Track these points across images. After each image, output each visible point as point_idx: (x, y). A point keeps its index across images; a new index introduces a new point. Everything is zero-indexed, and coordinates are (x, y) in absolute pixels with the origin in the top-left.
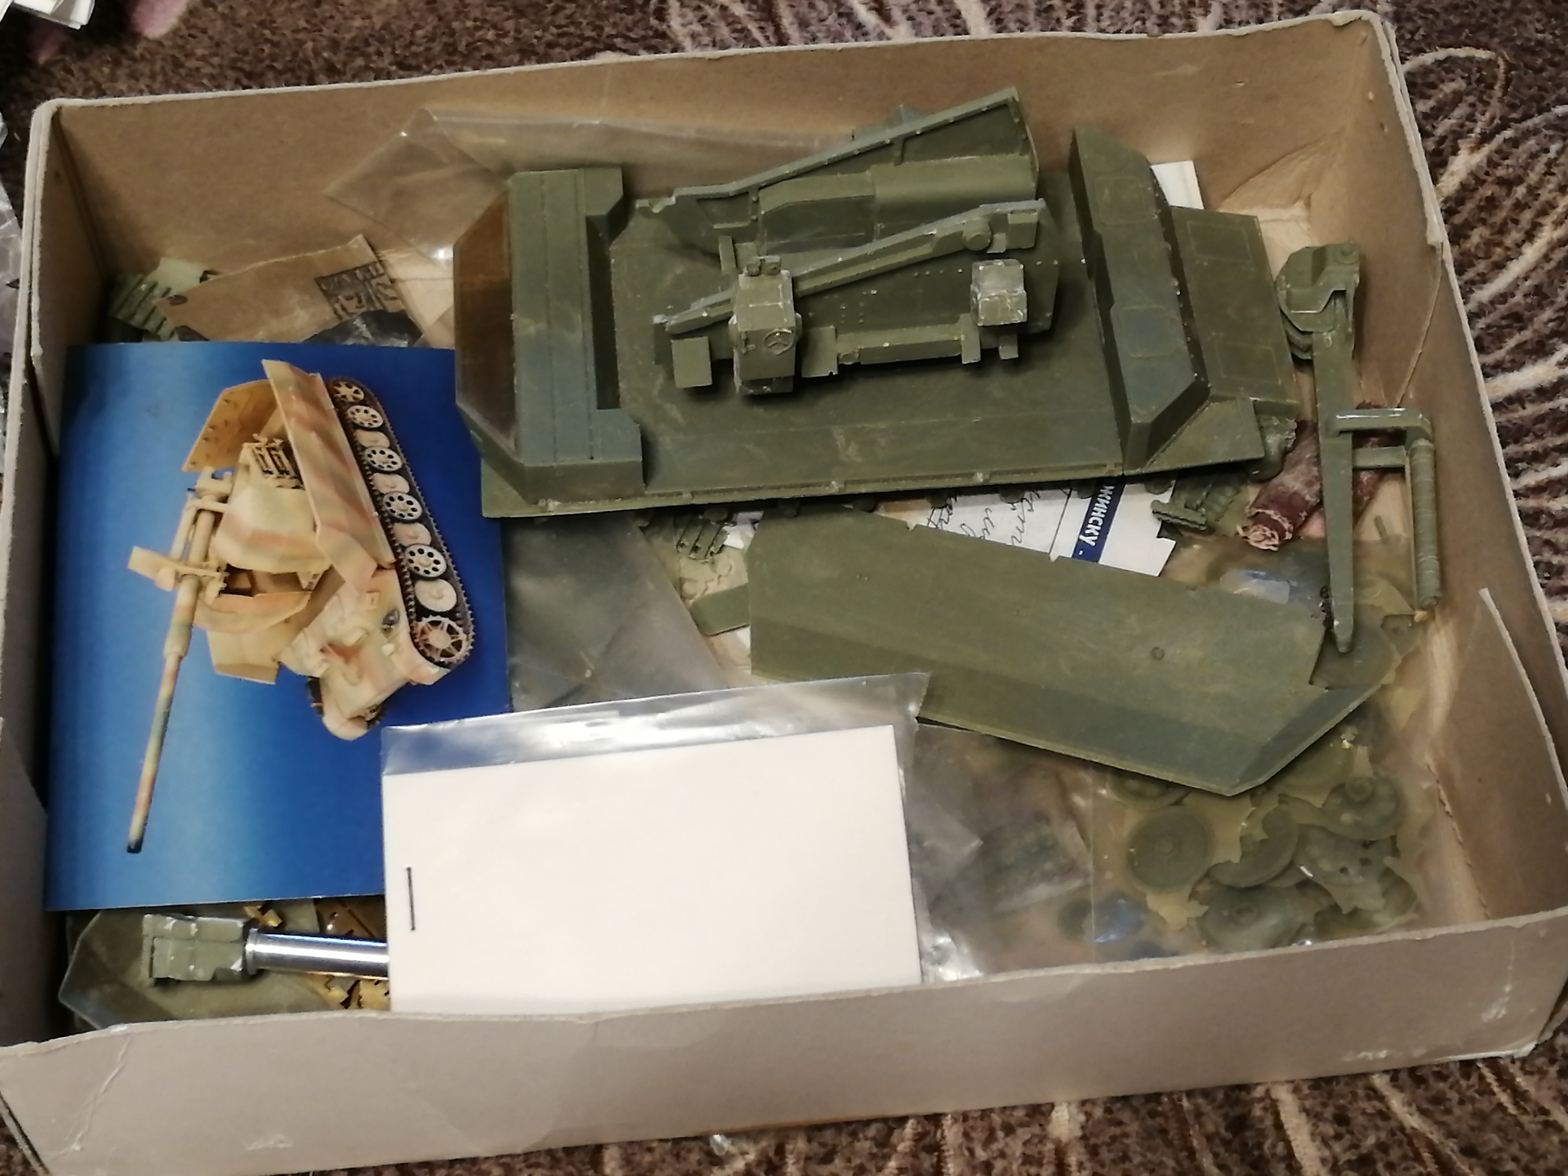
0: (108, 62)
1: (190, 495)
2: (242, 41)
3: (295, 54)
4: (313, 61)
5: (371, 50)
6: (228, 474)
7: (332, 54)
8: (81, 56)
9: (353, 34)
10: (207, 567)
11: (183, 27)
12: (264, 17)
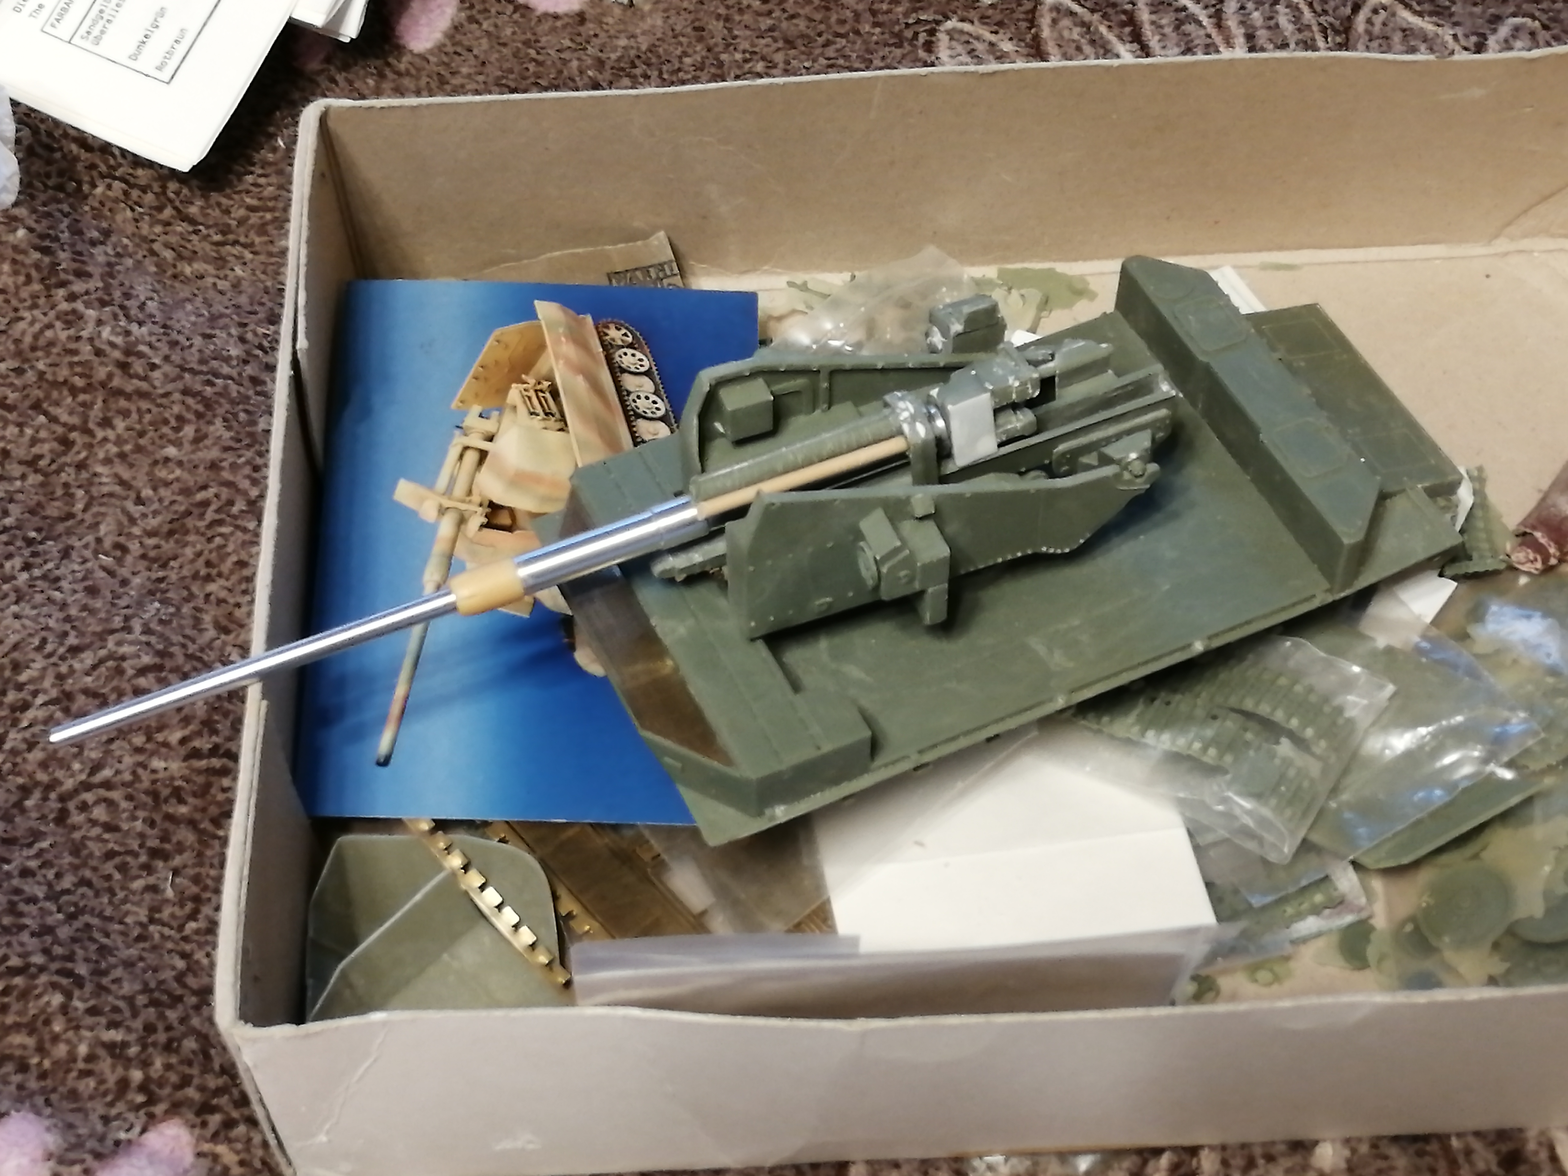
0: (373, 74)
1: (457, 432)
2: (507, 60)
3: (560, 72)
4: (577, 79)
5: (638, 71)
6: (495, 414)
7: (597, 73)
8: (345, 67)
9: (619, 54)
10: (470, 502)
11: (448, 42)
12: (529, 35)
